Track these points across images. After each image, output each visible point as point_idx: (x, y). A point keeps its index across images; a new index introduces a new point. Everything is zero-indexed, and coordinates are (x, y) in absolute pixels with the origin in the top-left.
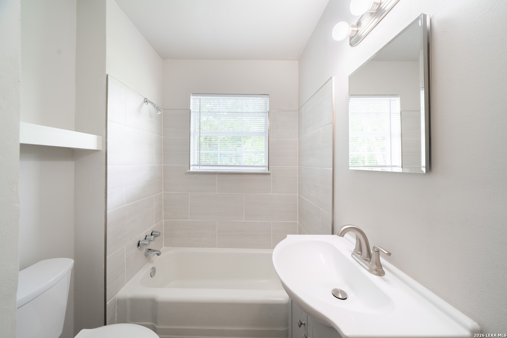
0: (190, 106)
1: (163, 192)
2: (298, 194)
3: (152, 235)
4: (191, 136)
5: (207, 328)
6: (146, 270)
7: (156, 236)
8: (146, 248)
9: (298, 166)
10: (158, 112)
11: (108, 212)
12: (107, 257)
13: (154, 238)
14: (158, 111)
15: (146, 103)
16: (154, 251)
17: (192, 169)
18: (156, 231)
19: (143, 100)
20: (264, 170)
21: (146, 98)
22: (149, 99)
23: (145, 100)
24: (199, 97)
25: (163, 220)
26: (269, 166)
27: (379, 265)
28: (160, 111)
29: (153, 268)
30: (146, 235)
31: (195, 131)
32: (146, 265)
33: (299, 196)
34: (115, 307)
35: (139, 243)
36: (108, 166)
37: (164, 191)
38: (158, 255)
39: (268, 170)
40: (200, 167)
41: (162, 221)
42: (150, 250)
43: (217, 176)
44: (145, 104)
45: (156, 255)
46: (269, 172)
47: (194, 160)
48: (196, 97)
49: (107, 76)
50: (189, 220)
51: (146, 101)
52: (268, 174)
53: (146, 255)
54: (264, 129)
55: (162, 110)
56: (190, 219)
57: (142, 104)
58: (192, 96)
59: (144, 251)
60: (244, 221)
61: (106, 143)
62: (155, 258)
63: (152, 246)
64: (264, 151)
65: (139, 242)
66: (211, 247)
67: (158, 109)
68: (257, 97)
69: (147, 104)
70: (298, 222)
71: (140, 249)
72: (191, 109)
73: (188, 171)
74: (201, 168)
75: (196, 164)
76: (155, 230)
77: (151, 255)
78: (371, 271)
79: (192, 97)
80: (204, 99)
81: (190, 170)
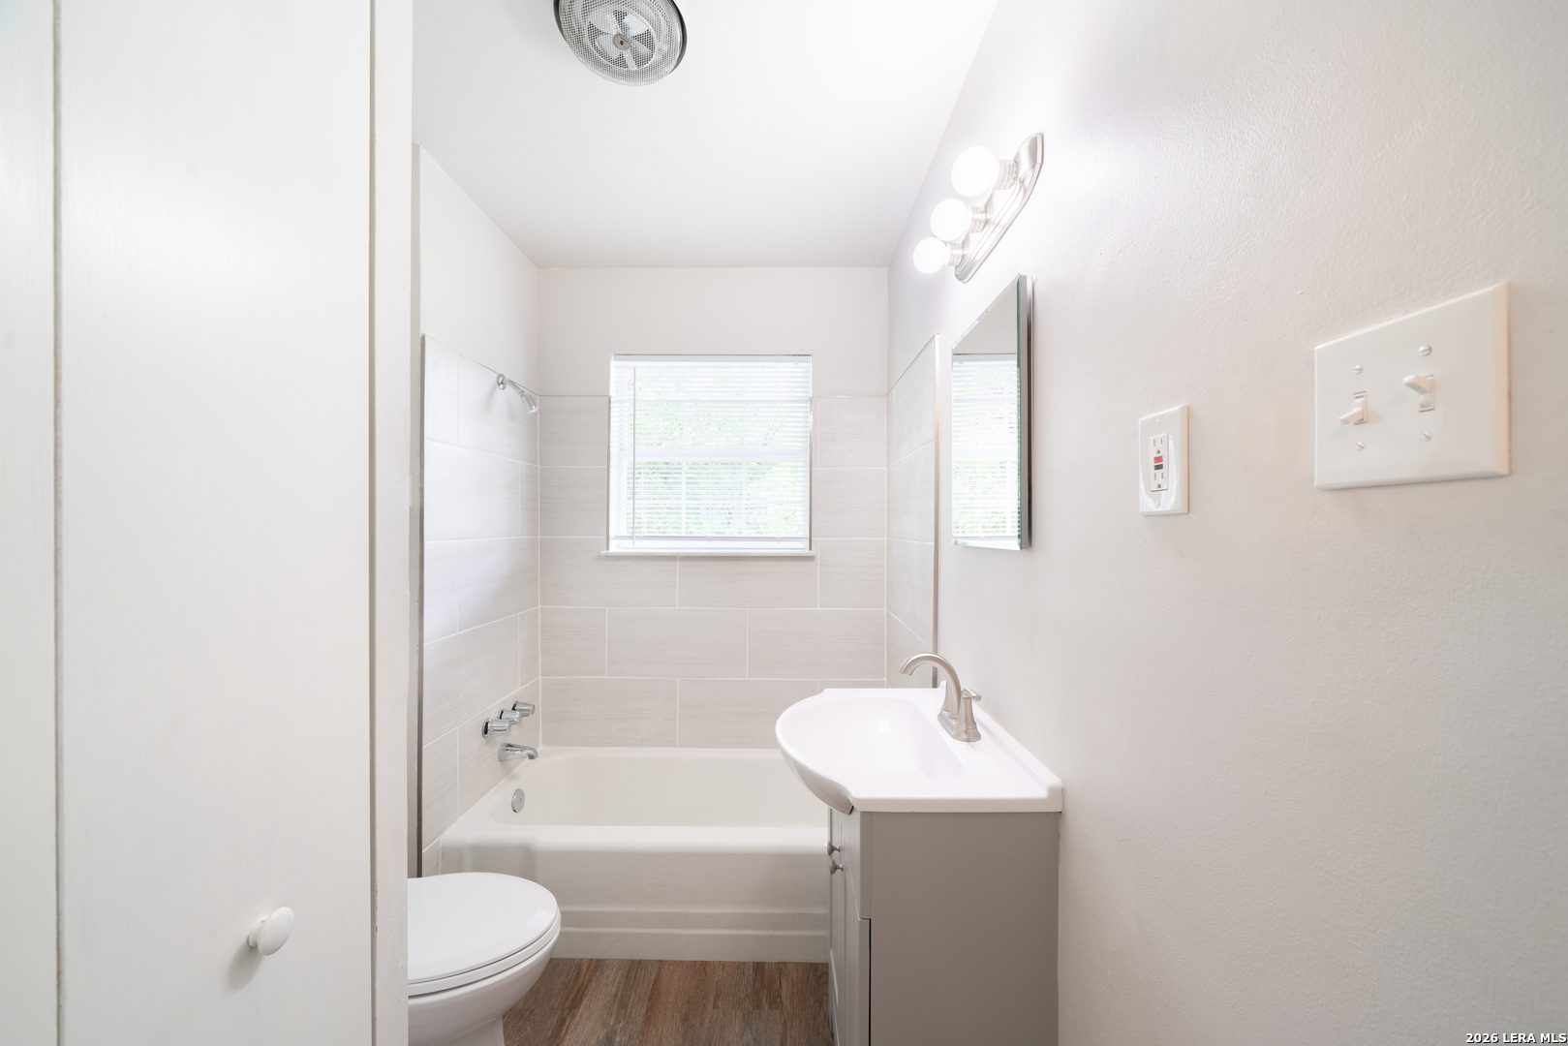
0: (609, 387)
1: (539, 606)
2: (885, 609)
3: (514, 709)
4: (613, 464)
5: (649, 910)
6: (500, 796)
7: (525, 714)
8: (501, 740)
9: (885, 538)
10: (532, 409)
11: (425, 645)
12: (424, 748)
13: (520, 718)
14: (531, 406)
15: (501, 386)
16: (523, 748)
17: (615, 548)
18: (525, 701)
19: (495, 379)
20: (800, 547)
21: (500, 375)
22: (508, 377)
23: (498, 378)
24: (633, 364)
25: (540, 677)
26: (813, 539)
27: (970, 721)
28: (535, 405)
29: (517, 790)
30: (500, 709)
31: (621, 449)
32: (501, 783)
33: (888, 614)
34: (438, 864)
35: (486, 727)
36: (426, 543)
37: (542, 604)
38: (531, 757)
39: (810, 549)
40: (636, 541)
41: (538, 681)
42: (509, 745)
43: (678, 564)
44: (499, 391)
45: (527, 759)
46: (812, 553)
47: (618, 524)
48: (625, 363)
49: (423, 338)
50: (606, 677)
51: (502, 382)
52: (810, 558)
53: (502, 760)
54: (801, 444)
55: (538, 397)
56: (608, 675)
57: (493, 390)
58: (615, 360)
59: (497, 749)
60: (747, 679)
61: (422, 490)
62: (523, 767)
63: (515, 736)
64: (800, 499)
65: (487, 724)
66: (662, 746)
67: (530, 400)
68: (781, 362)
69: (503, 389)
70: (885, 679)
71: (488, 742)
72: (612, 393)
73: (604, 552)
74: (638, 543)
75: (624, 533)
76: (522, 700)
77: (512, 757)
78: (956, 737)
79: (614, 365)
80: (645, 367)
81: (608, 549)
